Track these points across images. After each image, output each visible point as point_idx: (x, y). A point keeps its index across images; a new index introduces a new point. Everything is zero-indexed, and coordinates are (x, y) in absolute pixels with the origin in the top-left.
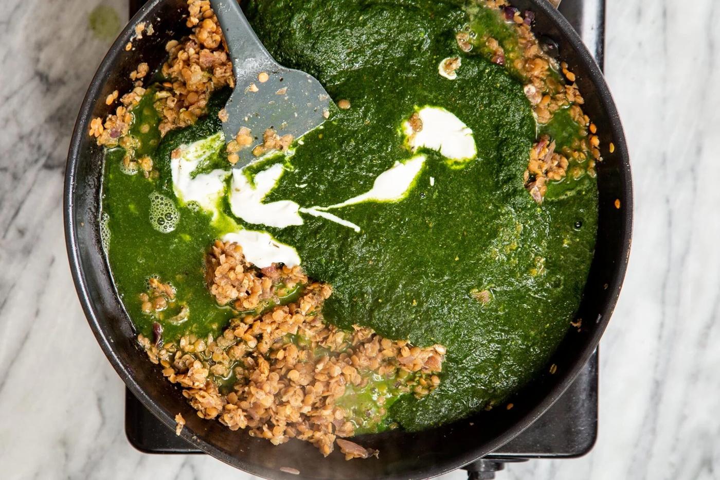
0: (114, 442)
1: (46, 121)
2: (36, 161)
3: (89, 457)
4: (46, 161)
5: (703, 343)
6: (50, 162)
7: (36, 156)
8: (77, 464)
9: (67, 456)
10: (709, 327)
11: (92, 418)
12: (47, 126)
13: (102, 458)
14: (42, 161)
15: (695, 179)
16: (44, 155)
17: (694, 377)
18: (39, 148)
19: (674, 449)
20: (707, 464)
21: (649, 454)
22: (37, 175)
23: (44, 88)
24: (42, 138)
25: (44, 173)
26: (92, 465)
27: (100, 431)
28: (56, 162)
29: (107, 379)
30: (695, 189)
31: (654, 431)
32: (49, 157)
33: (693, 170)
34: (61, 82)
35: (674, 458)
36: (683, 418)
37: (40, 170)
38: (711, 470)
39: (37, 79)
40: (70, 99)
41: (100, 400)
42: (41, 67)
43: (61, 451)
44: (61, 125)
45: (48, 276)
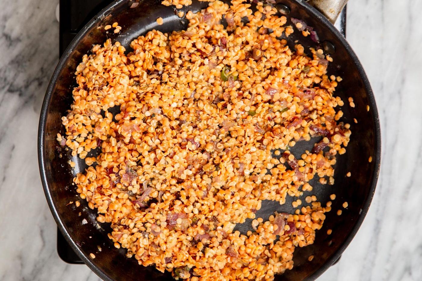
0: (50, 256)
1: (9, 64)
2: (3, 88)
3: (35, 266)
4: (10, 88)
5: (405, 197)
6: (12, 88)
7: (3, 85)
8: (28, 270)
9: (22, 265)
10: (409, 187)
11: (37, 243)
12: (10, 67)
13: (43, 266)
14: (7, 88)
15: (401, 98)
16: (8, 84)
17: (400, 217)
18: (5, 79)
19: (388, 261)
20: (408, 270)
21: (373, 264)
22: (4, 96)
23: (8, 43)
24: (7, 74)
25: (8, 95)
26: (37, 271)
27: (42, 250)
28: (16, 88)
29: (46, 218)
30: (401, 104)
31: (376, 250)
32: (11, 85)
33: (399, 92)
34: (18, 40)
35: (388, 267)
36: (393, 242)
37: (5, 93)
38: (410, 274)
39: (4, 38)
40: (23, 50)
41: (42, 232)
42: (6, 31)
43: (18, 262)
44: (19, 66)
45: (10, 157)
